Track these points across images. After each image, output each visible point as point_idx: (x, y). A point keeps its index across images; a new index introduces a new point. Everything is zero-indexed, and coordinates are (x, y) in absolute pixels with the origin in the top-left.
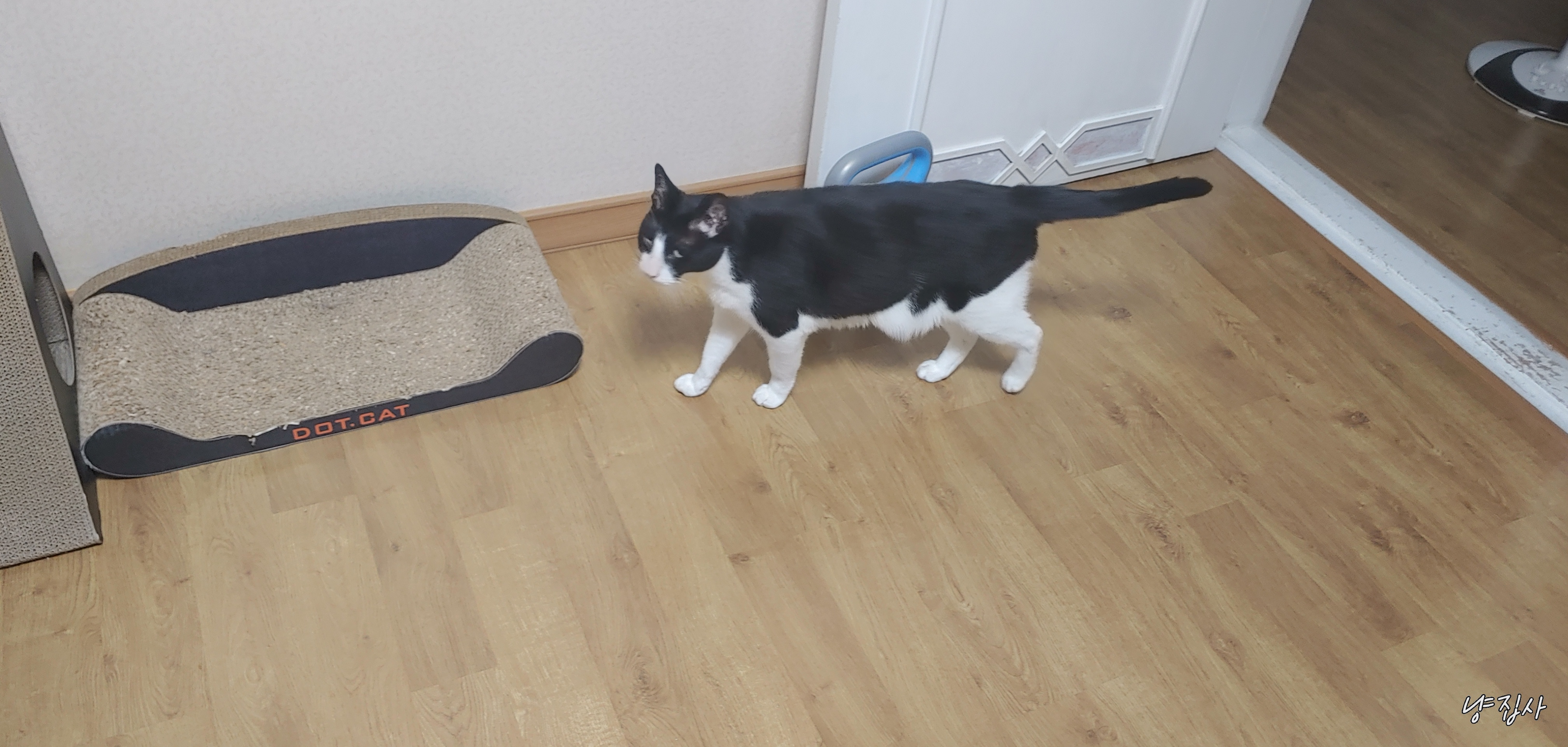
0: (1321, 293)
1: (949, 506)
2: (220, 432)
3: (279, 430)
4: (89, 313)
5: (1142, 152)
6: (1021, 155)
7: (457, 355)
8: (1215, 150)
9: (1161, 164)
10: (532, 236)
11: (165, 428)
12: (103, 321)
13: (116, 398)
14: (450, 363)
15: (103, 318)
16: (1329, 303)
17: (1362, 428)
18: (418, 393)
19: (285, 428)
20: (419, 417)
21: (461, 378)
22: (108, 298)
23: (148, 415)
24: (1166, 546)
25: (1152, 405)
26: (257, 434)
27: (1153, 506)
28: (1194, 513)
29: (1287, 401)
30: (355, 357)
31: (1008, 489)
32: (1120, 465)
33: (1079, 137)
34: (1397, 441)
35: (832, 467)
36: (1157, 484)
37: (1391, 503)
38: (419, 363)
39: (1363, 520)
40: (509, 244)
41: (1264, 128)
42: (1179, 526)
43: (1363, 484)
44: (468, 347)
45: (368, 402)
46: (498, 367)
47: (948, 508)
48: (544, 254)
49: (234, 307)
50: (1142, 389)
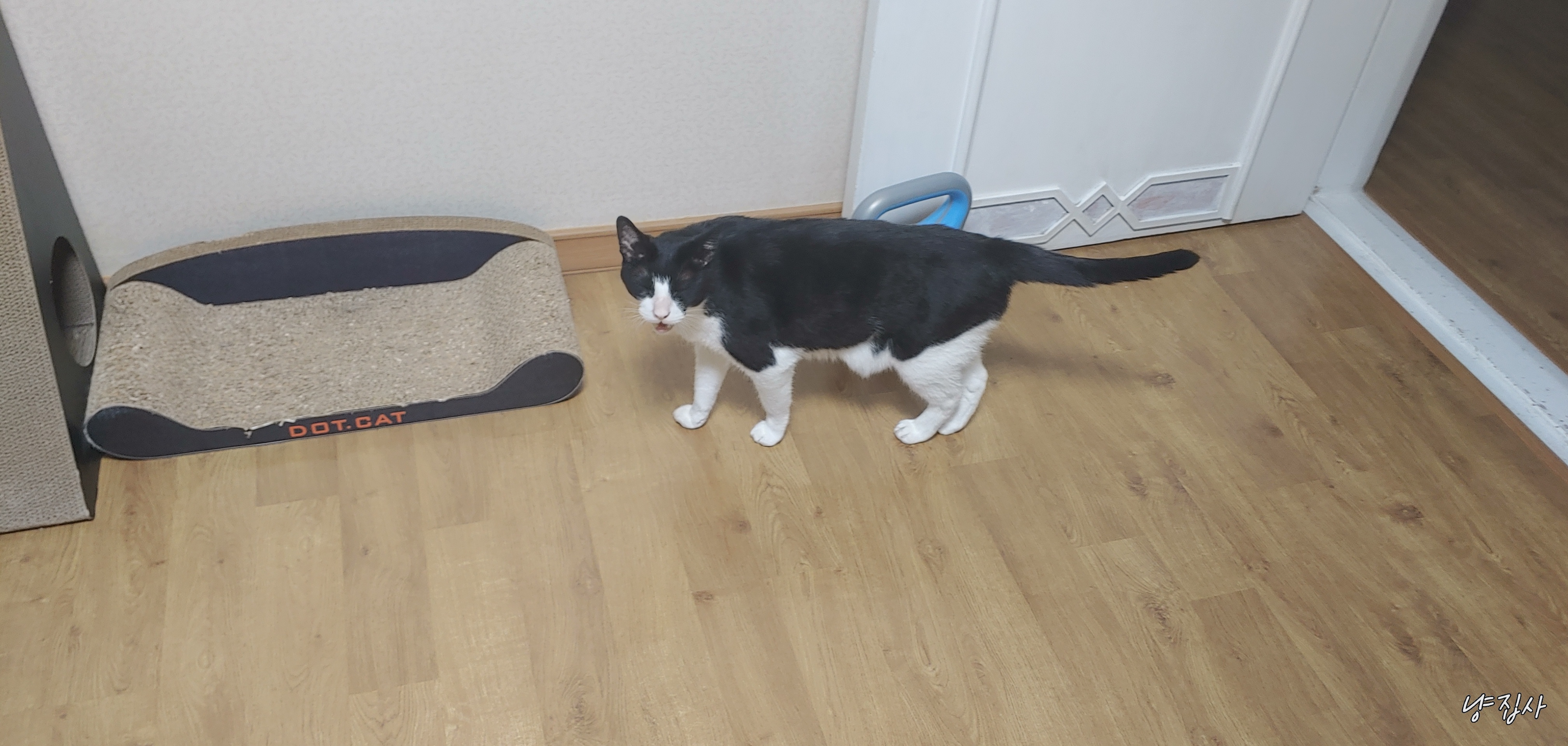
0: (1394, 374)
1: (935, 564)
2: (219, 422)
3: (275, 425)
4: (116, 298)
5: (1217, 211)
6: (1078, 206)
7: (461, 367)
8: (1302, 215)
9: (1237, 226)
10: (554, 256)
11: (164, 414)
12: (127, 308)
13: (122, 382)
14: (452, 375)
15: (128, 305)
16: (1401, 386)
17: (1412, 525)
18: (415, 402)
19: (281, 425)
20: (416, 425)
21: (460, 390)
22: (137, 286)
23: (150, 400)
24: (1163, 630)
25: (1179, 479)
26: (254, 428)
27: (1157, 586)
28: (1202, 598)
29: (1332, 487)
30: (363, 361)
31: (1002, 553)
32: (1130, 539)
33: (1144, 191)
34: (1451, 541)
35: (819, 513)
36: (1167, 563)
37: (1430, 608)
38: (422, 372)
39: (1393, 623)
40: (527, 261)
41: (1364, 195)
42: (1182, 610)
43: (1402, 585)
44: (473, 360)
45: (365, 406)
46: (496, 382)
47: (933, 566)
48: (564, 276)
49: (258, 303)
50: (1170, 461)
